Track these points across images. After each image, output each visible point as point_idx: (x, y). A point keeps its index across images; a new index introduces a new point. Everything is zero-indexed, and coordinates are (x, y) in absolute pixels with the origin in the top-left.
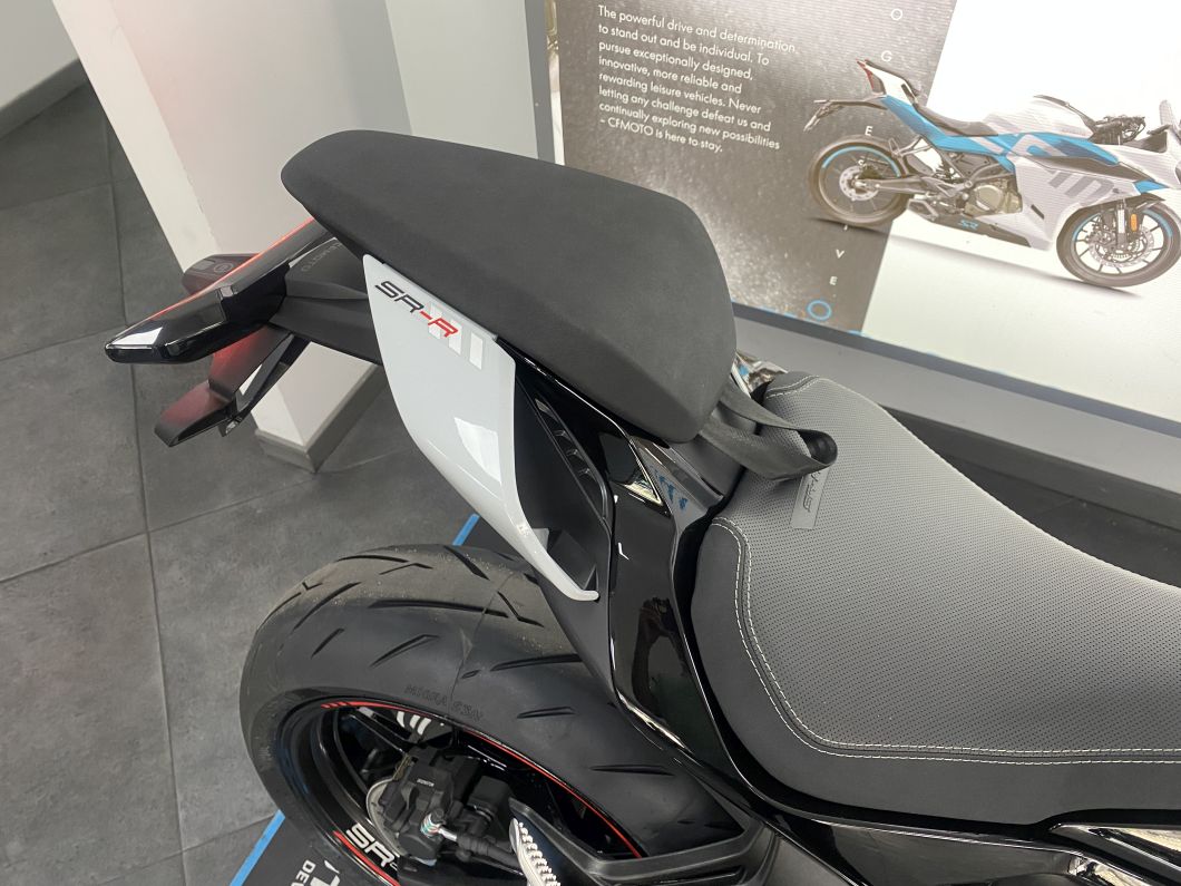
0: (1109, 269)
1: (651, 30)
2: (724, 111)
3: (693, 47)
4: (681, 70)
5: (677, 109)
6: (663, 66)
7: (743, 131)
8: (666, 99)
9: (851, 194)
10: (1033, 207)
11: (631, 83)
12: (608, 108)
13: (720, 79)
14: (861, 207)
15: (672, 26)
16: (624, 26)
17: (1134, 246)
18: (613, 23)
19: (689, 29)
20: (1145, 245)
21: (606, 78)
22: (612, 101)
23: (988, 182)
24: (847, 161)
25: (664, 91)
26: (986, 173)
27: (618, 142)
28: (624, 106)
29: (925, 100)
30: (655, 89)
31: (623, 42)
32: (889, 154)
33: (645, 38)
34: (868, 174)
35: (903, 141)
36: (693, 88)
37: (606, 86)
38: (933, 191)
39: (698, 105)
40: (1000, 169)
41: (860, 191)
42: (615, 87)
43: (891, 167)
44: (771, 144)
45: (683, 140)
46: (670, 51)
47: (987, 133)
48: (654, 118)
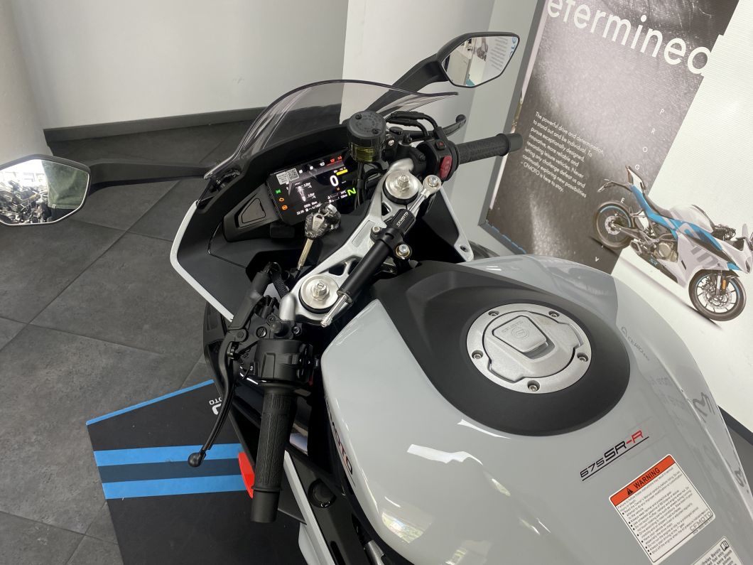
0: (710, 308)
1: (552, 128)
2: (569, 173)
3: (565, 140)
4: (558, 149)
5: (552, 166)
6: (552, 145)
7: (574, 184)
8: (549, 160)
9: (608, 229)
10: (682, 262)
11: (538, 149)
12: (526, 158)
13: (571, 157)
14: (611, 238)
15: (561, 129)
16: (543, 123)
17: (722, 298)
18: (539, 121)
19: (566, 132)
20: (728, 299)
21: (529, 144)
22: (528, 155)
23: (665, 242)
24: (610, 213)
25: (549, 156)
26: (665, 237)
27: (524, 175)
28: (532, 158)
29: (648, 192)
30: (546, 154)
31: (541, 130)
32: (628, 214)
33: (549, 131)
34: (617, 222)
35: (635, 210)
36: (560, 159)
37: (529, 147)
38: (642, 239)
39: (560, 167)
40: (672, 237)
41: (613, 229)
42: (531, 148)
43: (627, 221)
44: (583, 194)
45: (549, 181)
46: (556, 139)
47: (670, 218)
48: (542, 168)
